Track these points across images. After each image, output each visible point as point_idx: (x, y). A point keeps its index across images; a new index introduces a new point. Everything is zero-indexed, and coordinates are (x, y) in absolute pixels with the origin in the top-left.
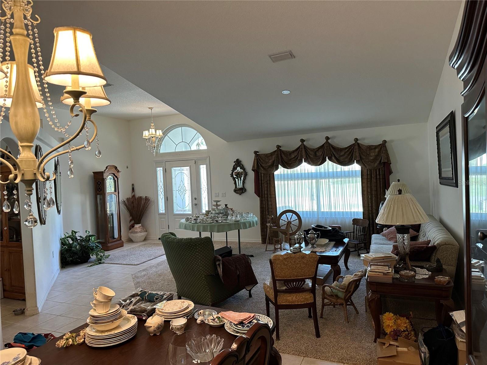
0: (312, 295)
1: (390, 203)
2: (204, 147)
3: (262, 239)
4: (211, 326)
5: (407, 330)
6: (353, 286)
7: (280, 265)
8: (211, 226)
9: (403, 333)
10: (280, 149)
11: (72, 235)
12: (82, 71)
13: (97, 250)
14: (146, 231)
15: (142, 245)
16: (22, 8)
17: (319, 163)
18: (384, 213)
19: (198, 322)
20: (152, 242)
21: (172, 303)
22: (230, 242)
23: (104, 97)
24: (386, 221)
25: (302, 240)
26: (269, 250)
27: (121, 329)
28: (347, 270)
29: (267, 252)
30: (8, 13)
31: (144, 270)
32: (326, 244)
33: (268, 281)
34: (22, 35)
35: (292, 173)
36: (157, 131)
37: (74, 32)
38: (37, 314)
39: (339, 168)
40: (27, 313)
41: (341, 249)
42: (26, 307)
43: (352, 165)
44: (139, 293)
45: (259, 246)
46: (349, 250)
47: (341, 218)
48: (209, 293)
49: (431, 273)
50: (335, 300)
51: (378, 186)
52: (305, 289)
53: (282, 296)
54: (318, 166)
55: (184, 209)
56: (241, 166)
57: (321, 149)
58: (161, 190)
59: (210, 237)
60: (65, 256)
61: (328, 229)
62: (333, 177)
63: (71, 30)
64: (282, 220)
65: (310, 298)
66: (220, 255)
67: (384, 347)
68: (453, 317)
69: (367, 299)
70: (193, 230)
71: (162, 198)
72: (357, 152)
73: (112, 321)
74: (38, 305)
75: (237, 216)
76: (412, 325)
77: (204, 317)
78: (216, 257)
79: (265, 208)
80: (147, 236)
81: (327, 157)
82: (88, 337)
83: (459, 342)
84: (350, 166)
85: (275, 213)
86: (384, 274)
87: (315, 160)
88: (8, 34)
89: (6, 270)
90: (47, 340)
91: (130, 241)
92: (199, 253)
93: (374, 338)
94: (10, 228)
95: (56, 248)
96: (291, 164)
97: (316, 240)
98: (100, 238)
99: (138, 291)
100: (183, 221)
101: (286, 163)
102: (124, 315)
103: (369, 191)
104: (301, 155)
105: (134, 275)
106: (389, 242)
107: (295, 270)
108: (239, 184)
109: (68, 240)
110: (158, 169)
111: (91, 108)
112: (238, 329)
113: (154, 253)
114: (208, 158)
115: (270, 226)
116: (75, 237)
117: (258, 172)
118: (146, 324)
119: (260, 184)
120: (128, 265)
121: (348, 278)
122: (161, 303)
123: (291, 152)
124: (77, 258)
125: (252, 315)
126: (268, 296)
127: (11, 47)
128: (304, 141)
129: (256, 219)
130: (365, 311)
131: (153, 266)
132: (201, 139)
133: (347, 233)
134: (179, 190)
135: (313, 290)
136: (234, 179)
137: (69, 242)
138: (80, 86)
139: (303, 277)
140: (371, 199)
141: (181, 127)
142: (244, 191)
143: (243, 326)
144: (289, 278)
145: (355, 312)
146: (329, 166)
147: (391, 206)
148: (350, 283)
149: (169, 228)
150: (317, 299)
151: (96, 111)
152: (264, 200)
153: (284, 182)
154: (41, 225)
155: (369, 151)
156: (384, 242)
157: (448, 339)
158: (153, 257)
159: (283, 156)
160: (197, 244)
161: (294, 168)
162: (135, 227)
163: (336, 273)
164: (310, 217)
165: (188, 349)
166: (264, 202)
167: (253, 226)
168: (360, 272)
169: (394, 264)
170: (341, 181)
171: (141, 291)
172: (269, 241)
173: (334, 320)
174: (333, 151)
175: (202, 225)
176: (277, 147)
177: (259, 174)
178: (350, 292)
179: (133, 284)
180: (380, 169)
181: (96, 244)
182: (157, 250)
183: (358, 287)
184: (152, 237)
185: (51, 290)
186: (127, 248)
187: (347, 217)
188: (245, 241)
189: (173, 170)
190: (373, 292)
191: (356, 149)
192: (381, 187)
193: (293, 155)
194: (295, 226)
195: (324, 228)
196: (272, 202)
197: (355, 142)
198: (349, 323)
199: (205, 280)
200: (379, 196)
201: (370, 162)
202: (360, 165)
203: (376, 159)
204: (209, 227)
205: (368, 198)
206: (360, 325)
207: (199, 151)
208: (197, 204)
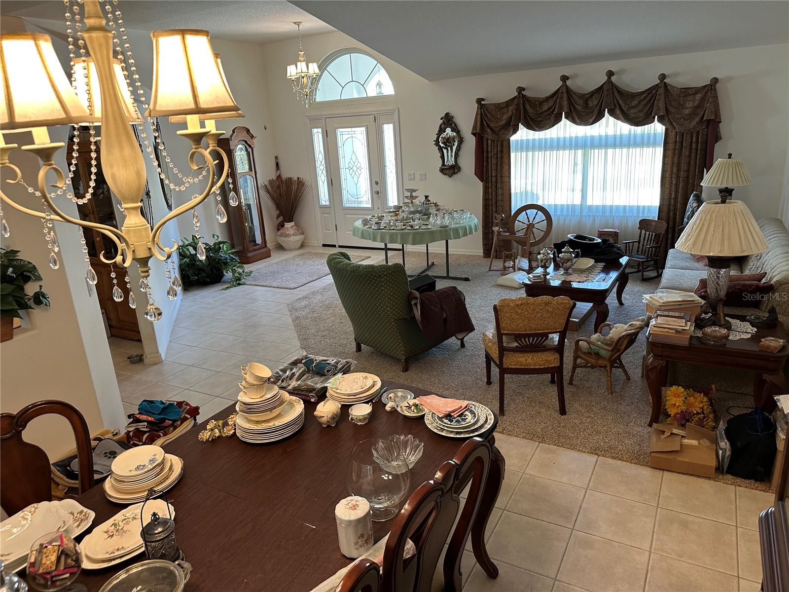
0: (557, 356)
2: (388, 89)
3: (484, 250)
4: (405, 417)
5: (703, 412)
6: (626, 342)
7: (509, 314)
8: (403, 235)
9: (695, 416)
10: (524, 93)
11: (194, 242)
13: (232, 264)
14: (303, 234)
15: (298, 255)
17: (591, 121)
18: (691, 235)
19: (388, 408)
20: (311, 251)
21: (349, 377)
22: (432, 253)
24: (693, 248)
25: (549, 261)
26: (495, 268)
28: (620, 306)
29: (491, 273)
31: (304, 298)
32: (589, 267)
33: (491, 333)
34: (100, 28)
35: (543, 139)
36: (310, 65)
37: (182, 38)
38: (160, 362)
39: (624, 128)
40: (146, 361)
41: (614, 275)
42: (144, 353)
43: (650, 125)
45: (479, 261)
47: (621, 216)
49: (756, 330)
50: (594, 360)
51: (692, 163)
52: (548, 347)
53: (510, 356)
54: (590, 125)
55: (359, 200)
56: (453, 125)
57: (597, 95)
58: (322, 168)
59: (402, 264)
60: (187, 273)
61: (595, 241)
62: (614, 146)
64: (518, 221)
65: (554, 359)
66: (417, 290)
67: (663, 437)
68: (778, 403)
70: (375, 240)
71: (323, 180)
72: (662, 100)
74: (160, 351)
75: (443, 218)
76: (711, 405)
77: (395, 402)
78: (411, 293)
79: (492, 200)
80: (304, 240)
81: (606, 110)
82: (240, 428)
83: (780, 440)
84: (646, 126)
85: (507, 209)
86: (677, 332)
87: (584, 115)
90: (181, 410)
91: (280, 248)
92: (385, 287)
93: (649, 419)
96: (541, 122)
97: (572, 262)
98: (235, 246)
100: (359, 224)
101: (531, 119)
102: (286, 398)
104: (561, 104)
105: (290, 306)
106: (696, 265)
107: (534, 321)
108: (448, 159)
109: (188, 249)
110: (315, 130)
112: (443, 426)
114: (397, 110)
115: (499, 232)
117: (483, 137)
118: (315, 413)
119: (485, 159)
120: (281, 288)
121: (618, 329)
122: (334, 378)
123: (542, 100)
124: (204, 277)
125: (465, 403)
126: (489, 353)
128: (568, 78)
129: (476, 221)
130: (640, 375)
131: (318, 292)
132: (382, 76)
133: (628, 244)
134: (350, 168)
135: (559, 348)
136: (440, 149)
137: (190, 253)
139: (545, 331)
140: (677, 185)
141: (350, 53)
142: (456, 171)
143: (451, 421)
144: (523, 332)
145: (624, 377)
146: (609, 125)
147: (703, 224)
148: (620, 338)
149: (336, 230)
152: (490, 186)
153: (527, 155)
155: (683, 98)
156: (688, 264)
157: (764, 433)
158: (316, 277)
159: (528, 107)
160: (381, 274)
161: (546, 130)
162: (285, 226)
163: (601, 316)
164: (568, 215)
165: (376, 455)
166: (490, 190)
167: (471, 233)
168: (639, 320)
169: (696, 314)
172: (495, 254)
173: (590, 389)
174: (618, 98)
175: (389, 232)
176: (518, 90)
177: (485, 140)
178: (619, 350)
179: (290, 319)
180: (699, 131)
181: (230, 256)
182: (322, 264)
183: (633, 343)
184: (313, 242)
185: (174, 326)
186: (277, 260)
187: (630, 216)
188: (458, 253)
189: (339, 132)
190: (655, 356)
191: (660, 94)
192: (697, 165)
193: (546, 106)
194: (541, 230)
195: (589, 241)
196: (503, 190)
197: (659, 81)
198: (614, 394)
199: (396, 325)
200: (691, 181)
201: (682, 119)
202: (663, 124)
203: (694, 114)
204: (399, 236)
205: (671, 183)
206: (630, 399)
207: (381, 99)
208: (380, 191)
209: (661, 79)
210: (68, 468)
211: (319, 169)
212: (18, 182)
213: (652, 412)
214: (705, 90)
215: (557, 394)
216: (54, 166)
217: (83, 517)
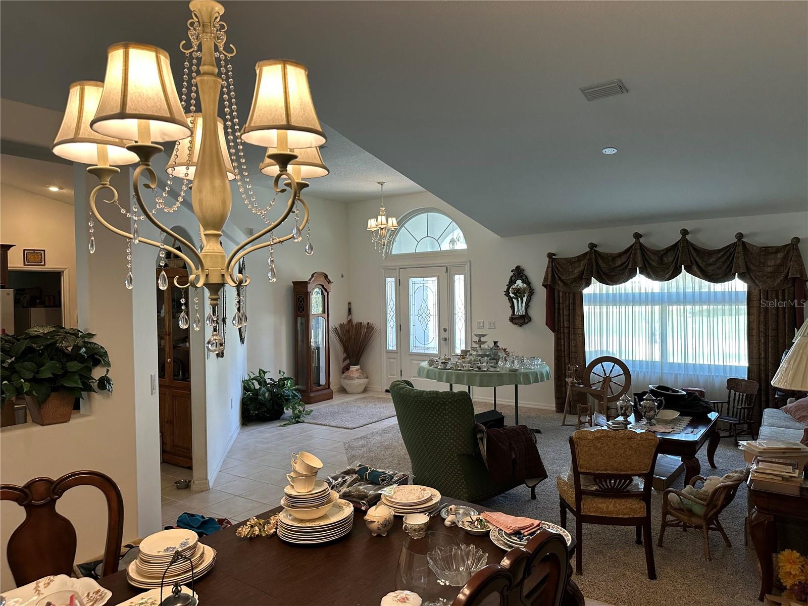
0: (643, 504)
1: (801, 351)
2: (462, 245)
3: (557, 404)
4: (467, 533)
6: (723, 496)
7: (587, 449)
8: (470, 376)
10: (595, 251)
11: (260, 376)
12: (293, 124)
13: (293, 401)
14: (367, 378)
15: (360, 399)
16: (213, 35)
17: (667, 276)
18: (788, 369)
19: (447, 523)
20: (375, 396)
21: (406, 489)
22: (500, 404)
23: (321, 163)
24: (792, 382)
25: (629, 409)
26: (569, 423)
27: (329, 521)
28: (712, 469)
29: (564, 427)
30: (195, 43)
31: (362, 438)
32: (674, 419)
33: (566, 474)
34: (212, 74)
35: (617, 293)
36: (390, 219)
37: (283, 67)
38: (207, 490)
39: (706, 286)
40: (194, 487)
41: (702, 431)
42: (192, 479)
43: (730, 282)
44: (357, 469)
45: (551, 415)
46: (718, 434)
47: (706, 376)
48: (465, 483)
50: (686, 518)
51: (781, 321)
52: (632, 493)
53: (589, 500)
54: (666, 281)
55: (426, 346)
56: (524, 277)
57: (672, 252)
58: (392, 314)
59: (468, 393)
60: (248, 407)
61: (679, 393)
62: (693, 302)
63: (279, 64)
64: (594, 373)
65: (640, 509)
66: (484, 424)
69: (748, 521)
70: (440, 380)
71: (392, 326)
72: (741, 258)
73: (317, 507)
74: (209, 478)
75: (513, 362)
77: (456, 516)
78: (476, 426)
79: (564, 351)
80: (367, 384)
81: (683, 266)
82: (282, 526)
84: (727, 283)
85: (581, 361)
86: (784, 478)
87: (659, 270)
88: (194, 74)
89: (168, 421)
90: (222, 527)
91: (343, 391)
92: (448, 416)
93: (759, 592)
94: (175, 360)
95: (236, 394)
96: (614, 276)
97: (655, 412)
98: (299, 384)
99: (356, 466)
100: (425, 364)
101: (605, 274)
102: (335, 499)
103: (762, 329)
104: (635, 260)
105: (347, 445)
106: (797, 424)
107: (615, 458)
108: (518, 308)
109: (253, 383)
110: (389, 279)
111: (300, 181)
112: (512, 542)
113: (378, 413)
114: (469, 263)
115: (573, 384)
116: (263, 380)
117: (554, 289)
118: (366, 517)
119: (556, 310)
120: (339, 427)
121: (713, 481)
122: (389, 487)
123: (614, 256)
124: (264, 412)
125: (537, 522)
126: (564, 498)
127: (197, 92)
128: (641, 236)
129: (548, 368)
130: (743, 543)
131: (377, 433)
132: (458, 233)
133: (716, 404)
134: (420, 315)
135: (645, 496)
136: (511, 299)
137: (254, 387)
138: (289, 147)
139: (629, 473)
140: (766, 344)
141: (427, 212)
142: (526, 321)
143: (521, 539)
144: (603, 472)
145: (723, 543)
146: (686, 281)
147: (801, 358)
148: (716, 490)
149: (401, 375)
150: (653, 513)
151: (307, 185)
152: (562, 336)
153: (600, 309)
154: (218, 357)
155: (763, 257)
156: (788, 424)
158: (377, 419)
159: (601, 262)
160: (446, 402)
161: (619, 284)
162: (351, 369)
163: (691, 471)
164: (648, 372)
165: (431, 562)
166: (562, 341)
167: (542, 380)
168: (736, 472)
169: (804, 463)
170: (709, 311)
171: (359, 466)
172: (569, 409)
173: (684, 554)
174: (695, 255)
175: (455, 372)
176: (590, 246)
177: (556, 292)
178: (716, 506)
179: (346, 457)
180: (785, 289)
181: (293, 393)
182: (383, 408)
183: (732, 500)
184: (375, 387)
185: (227, 457)
186: (338, 402)
187: (716, 376)
188: (527, 406)
189: (411, 281)
190: (760, 509)
191: (738, 253)
192: (787, 324)
193: (619, 262)
194: (619, 385)
195: (672, 392)
196: (577, 342)
197: (737, 240)
198: (713, 561)
199: (458, 461)
200: (781, 340)
201: (765, 277)
202: (745, 281)
203: (777, 272)
204: (466, 376)
205: (759, 342)
206: (733, 567)
207: (452, 253)
208: (447, 338)
209: (739, 238)
210: (93, 572)
211: (389, 315)
212: (113, 202)
213: (762, 584)
214: (787, 249)
215: (645, 555)
216: (150, 167)
217: (98, 598)
